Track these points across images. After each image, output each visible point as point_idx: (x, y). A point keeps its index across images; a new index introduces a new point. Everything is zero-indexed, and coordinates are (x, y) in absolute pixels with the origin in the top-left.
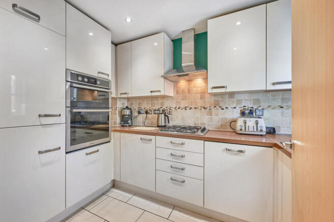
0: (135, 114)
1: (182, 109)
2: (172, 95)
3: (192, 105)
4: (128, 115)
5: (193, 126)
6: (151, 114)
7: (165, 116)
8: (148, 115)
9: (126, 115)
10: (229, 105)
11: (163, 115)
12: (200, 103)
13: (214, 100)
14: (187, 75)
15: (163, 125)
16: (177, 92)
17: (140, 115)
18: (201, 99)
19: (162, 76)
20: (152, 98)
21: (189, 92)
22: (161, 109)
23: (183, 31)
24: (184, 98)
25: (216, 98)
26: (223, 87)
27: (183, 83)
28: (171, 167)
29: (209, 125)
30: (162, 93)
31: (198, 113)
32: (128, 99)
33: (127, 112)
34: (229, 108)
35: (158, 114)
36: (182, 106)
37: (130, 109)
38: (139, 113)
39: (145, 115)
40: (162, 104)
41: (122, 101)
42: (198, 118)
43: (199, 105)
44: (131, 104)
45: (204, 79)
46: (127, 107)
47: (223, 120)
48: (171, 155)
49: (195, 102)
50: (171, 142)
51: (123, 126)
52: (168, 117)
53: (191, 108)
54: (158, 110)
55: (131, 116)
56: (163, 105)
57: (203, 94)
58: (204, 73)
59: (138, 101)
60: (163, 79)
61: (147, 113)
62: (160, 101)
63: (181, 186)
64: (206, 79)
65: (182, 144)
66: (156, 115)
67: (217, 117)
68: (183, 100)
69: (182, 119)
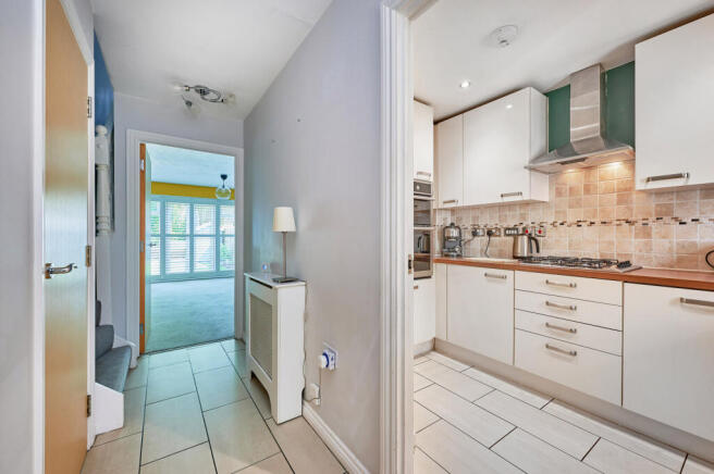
0: (467, 236)
1: (569, 226)
2: (546, 199)
3: (594, 217)
4: (456, 238)
5: (599, 258)
6: (499, 236)
7: (530, 238)
8: (492, 238)
9: (452, 237)
10: (702, 213)
11: (525, 238)
12: (616, 212)
13: (657, 205)
14: (583, 160)
15: (526, 255)
16: (559, 193)
17: (476, 238)
18: (618, 204)
19: (525, 168)
20: (501, 206)
21: (587, 190)
22: (520, 228)
23: (573, 75)
24: (576, 204)
25: (664, 200)
26: (680, 176)
27: (572, 175)
28: (547, 325)
29: (641, 258)
30: (526, 197)
31: (612, 234)
32: (453, 211)
33: (454, 233)
34: (702, 219)
35: (513, 235)
36: (571, 219)
37: (458, 227)
38: (475, 234)
39: (486, 238)
40: (523, 216)
41: (444, 214)
42: (611, 243)
43: (614, 216)
44: (460, 219)
45: (625, 162)
46: (452, 224)
47: (683, 247)
48: (547, 303)
49: (602, 211)
50: (547, 282)
51: (446, 256)
52: (536, 241)
53: (592, 223)
54: (513, 229)
55: (459, 239)
56: (525, 219)
57: (624, 193)
58: (626, 152)
59: (472, 213)
60: (527, 171)
61: (490, 233)
62: (518, 211)
63: (570, 361)
64: (631, 162)
65: (571, 285)
66: (511, 239)
67: (667, 240)
68: (570, 207)
69: (570, 245)
